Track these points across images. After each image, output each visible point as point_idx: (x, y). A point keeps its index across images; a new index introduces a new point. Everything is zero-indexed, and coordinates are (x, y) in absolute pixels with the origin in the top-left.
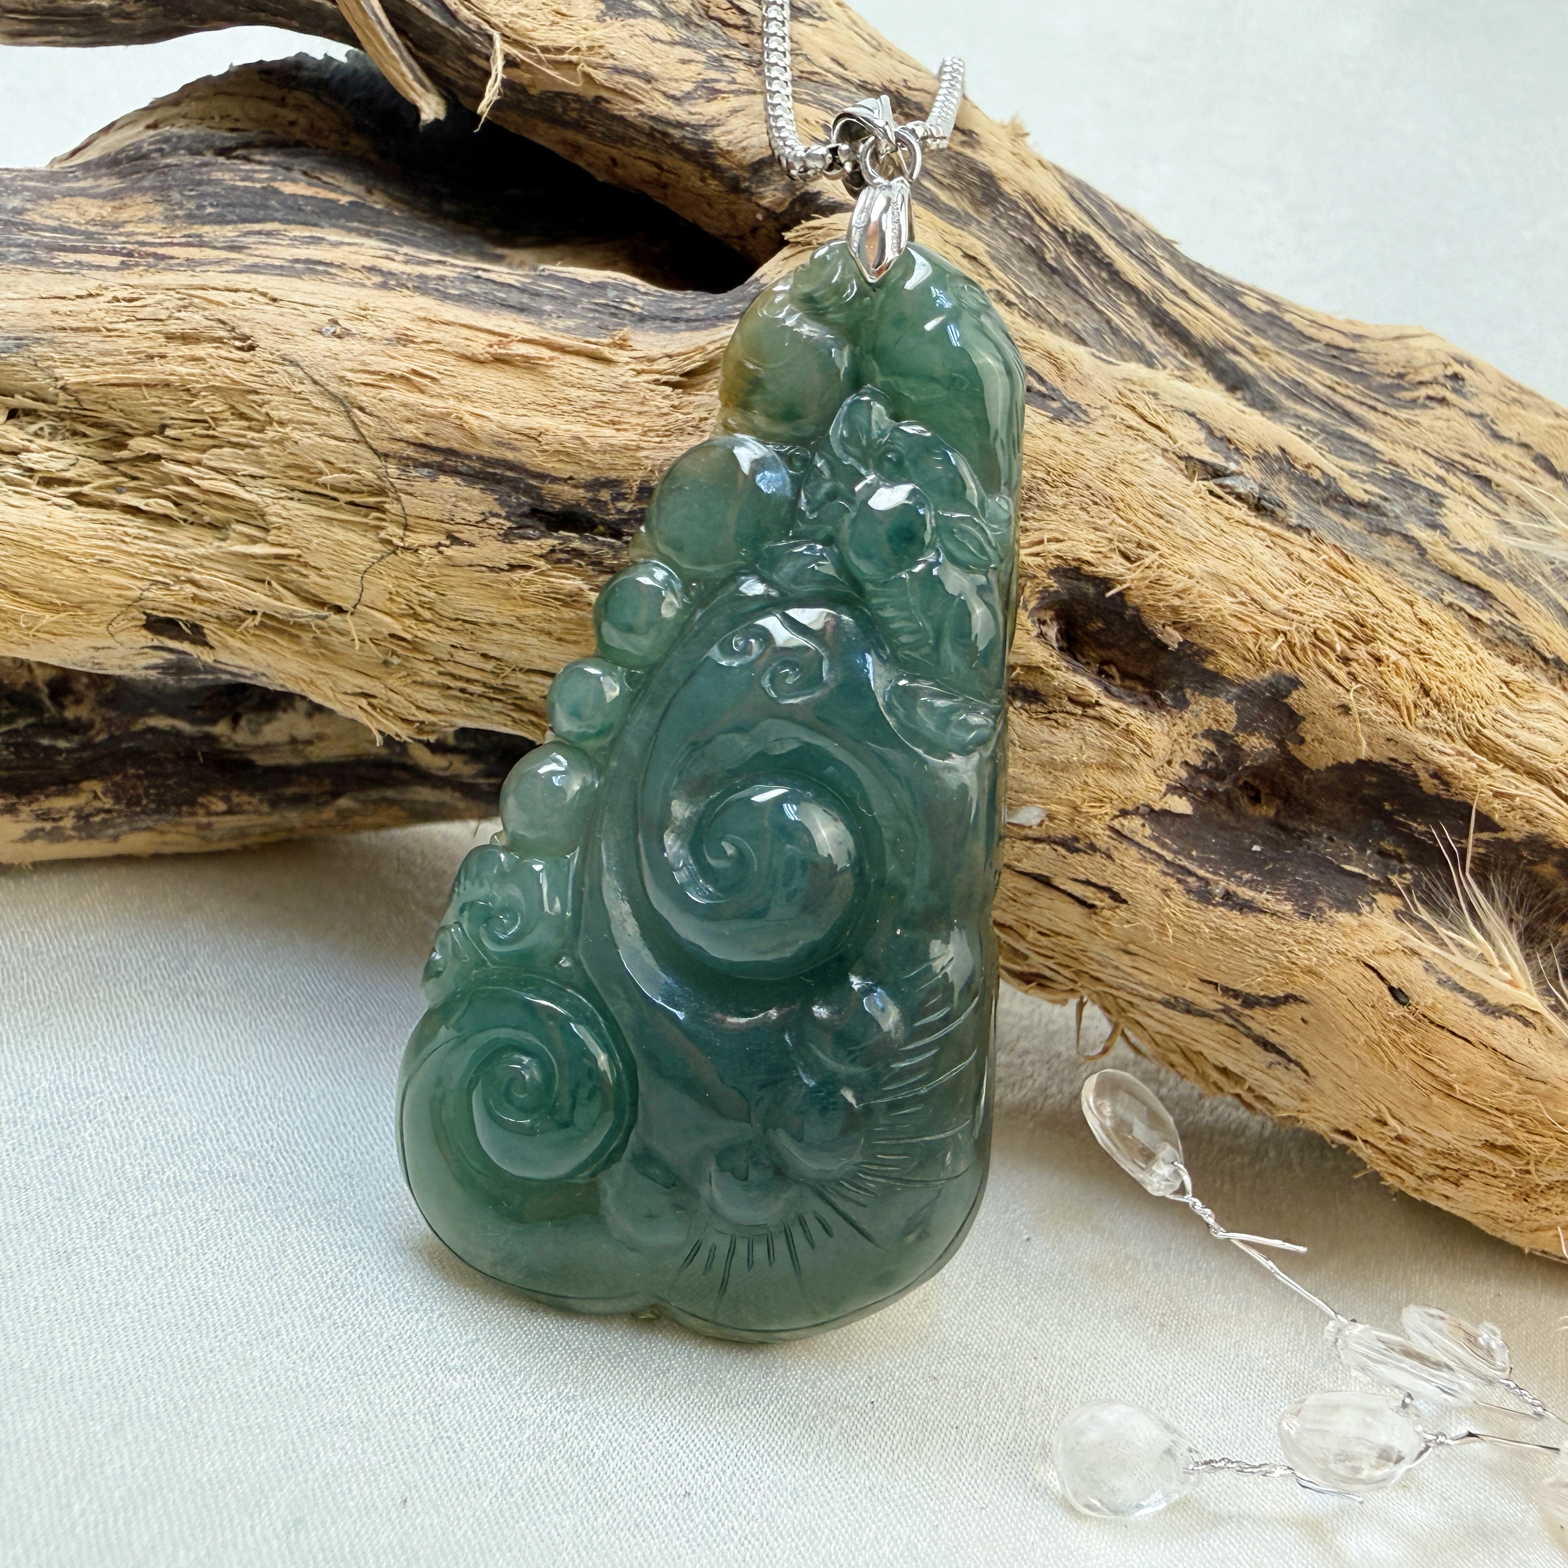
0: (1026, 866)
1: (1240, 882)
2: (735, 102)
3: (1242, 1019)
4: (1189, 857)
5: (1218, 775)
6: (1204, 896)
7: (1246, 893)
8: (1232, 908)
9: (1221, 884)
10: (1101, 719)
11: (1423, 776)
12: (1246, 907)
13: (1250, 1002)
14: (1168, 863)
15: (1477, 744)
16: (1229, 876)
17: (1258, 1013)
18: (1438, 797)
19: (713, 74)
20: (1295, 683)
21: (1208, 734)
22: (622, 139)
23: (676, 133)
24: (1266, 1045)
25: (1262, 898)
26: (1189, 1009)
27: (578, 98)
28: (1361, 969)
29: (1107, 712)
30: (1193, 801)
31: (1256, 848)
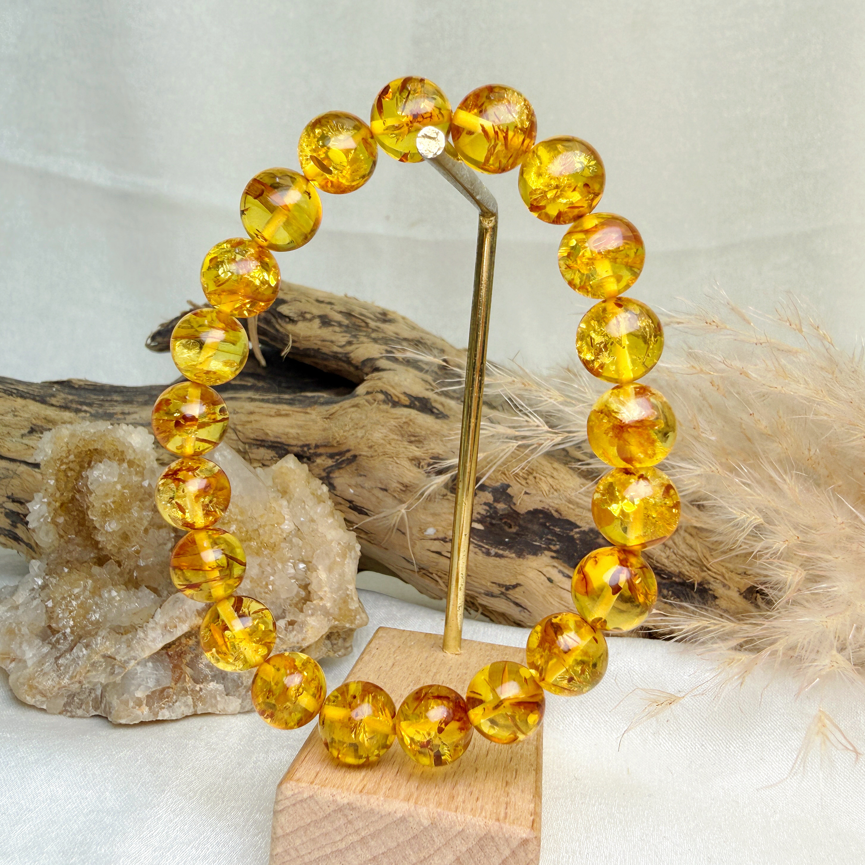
0: (433, 549)
1: (499, 549)
2: (357, 346)
3: (508, 596)
4: (483, 542)
5: (491, 517)
6: (488, 554)
7: (501, 552)
8: (497, 557)
9: (493, 551)
10: (448, 499)
11: (553, 512)
12: (501, 556)
13: (508, 588)
14: (476, 544)
15: (570, 502)
16: (495, 548)
17: (511, 592)
18: (559, 519)
19: (351, 339)
20: (508, 486)
21: (485, 504)
22: (326, 359)
23: (340, 356)
24: (517, 604)
25: (506, 553)
26: (492, 595)
27: (313, 349)
28: (537, 572)
29: (449, 497)
30: (484, 526)
31: (507, 540)
